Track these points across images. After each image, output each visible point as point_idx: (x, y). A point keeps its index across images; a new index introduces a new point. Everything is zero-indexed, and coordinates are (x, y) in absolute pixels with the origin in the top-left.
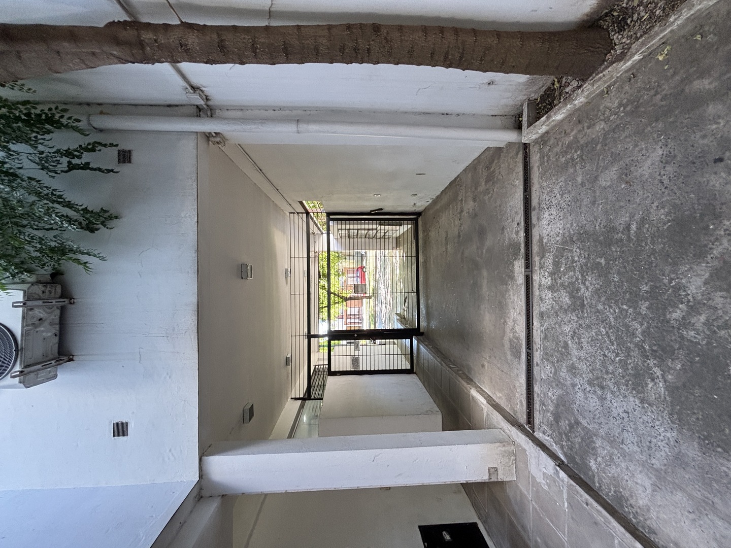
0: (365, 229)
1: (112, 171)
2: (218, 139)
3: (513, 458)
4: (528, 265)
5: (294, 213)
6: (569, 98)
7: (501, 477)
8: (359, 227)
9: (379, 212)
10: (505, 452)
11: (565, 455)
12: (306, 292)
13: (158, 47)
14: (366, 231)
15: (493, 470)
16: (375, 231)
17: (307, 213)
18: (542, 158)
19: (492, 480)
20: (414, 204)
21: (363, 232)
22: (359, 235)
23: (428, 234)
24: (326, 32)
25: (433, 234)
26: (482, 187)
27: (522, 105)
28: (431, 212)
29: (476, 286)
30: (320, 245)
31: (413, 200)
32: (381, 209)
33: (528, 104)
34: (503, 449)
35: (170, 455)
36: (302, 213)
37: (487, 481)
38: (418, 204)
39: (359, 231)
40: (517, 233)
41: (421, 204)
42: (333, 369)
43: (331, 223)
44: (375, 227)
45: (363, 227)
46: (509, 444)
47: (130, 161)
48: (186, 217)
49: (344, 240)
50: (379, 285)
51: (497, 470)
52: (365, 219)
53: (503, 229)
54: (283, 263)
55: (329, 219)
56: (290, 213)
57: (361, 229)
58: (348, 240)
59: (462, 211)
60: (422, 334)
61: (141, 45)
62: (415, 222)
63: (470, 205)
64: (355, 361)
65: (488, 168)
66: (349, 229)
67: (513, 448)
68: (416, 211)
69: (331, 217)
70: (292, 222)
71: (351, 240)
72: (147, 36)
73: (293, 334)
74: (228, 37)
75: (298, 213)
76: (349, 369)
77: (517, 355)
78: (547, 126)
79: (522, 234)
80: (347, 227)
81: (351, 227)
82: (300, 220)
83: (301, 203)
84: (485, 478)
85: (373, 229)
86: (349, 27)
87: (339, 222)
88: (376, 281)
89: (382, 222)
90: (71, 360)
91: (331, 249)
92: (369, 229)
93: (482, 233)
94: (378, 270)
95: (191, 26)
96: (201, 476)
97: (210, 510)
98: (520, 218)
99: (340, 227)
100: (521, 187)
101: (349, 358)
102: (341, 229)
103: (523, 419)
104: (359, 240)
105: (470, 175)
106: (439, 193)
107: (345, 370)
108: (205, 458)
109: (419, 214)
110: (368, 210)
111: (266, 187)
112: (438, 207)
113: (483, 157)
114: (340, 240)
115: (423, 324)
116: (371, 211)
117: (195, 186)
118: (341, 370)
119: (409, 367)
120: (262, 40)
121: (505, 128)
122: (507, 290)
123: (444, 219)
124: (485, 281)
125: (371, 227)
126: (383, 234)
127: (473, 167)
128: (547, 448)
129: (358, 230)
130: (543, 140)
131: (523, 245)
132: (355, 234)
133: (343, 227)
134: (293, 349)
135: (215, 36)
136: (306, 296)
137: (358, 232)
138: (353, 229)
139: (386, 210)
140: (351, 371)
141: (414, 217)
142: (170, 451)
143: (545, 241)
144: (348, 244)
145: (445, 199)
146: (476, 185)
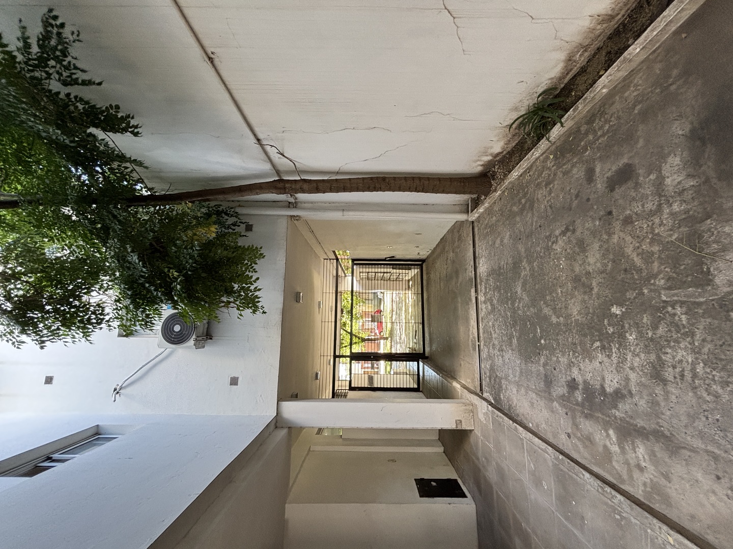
0: (381, 272)
1: (245, 236)
2: (297, 218)
3: (471, 414)
4: (476, 291)
5: (327, 259)
6: (483, 203)
7: (465, 426)
8: (376, 271)
9: (392, 259)
10: (466, 409)
11: (494, 399)
12: (333, 320)
13: (292, 189)
14: (382, 274)
15: (459, 422)
16: (388, 274)
17: (337, 259)
18: (478, 230)
19: (458, 429)
20: (418, 253)
21: (379, 274)
22: (376, 277)
23: (429, 276)
24: (362, 181)
25: (432, 276)
26: (456, 244)
27: (468, 200)
28: (431, 259)
29: (456, 309)
30: (346, 285)
31: (417, 250)
32: (394, 257)
33: (471, 200)
34: (464, 408)
35: (261, 399)
36: (333, 259)
37: (455, 429)
38: (421, 253)
39: (377, 274)
40: (471, 273)
41: (424, 253)
42: (353, 386)
43: (355, 267)
44: (388, 270)
45: (379, 270)
46: (469, 405)
47: (251, 230)
48: (279, 260)
49: (364, 282)
50: (395, 327)
51: (461, 422)
52: (381, 264)
53: (466, 269)
54: (318, 297)
55: (353, 264)
56: (324, 259)
57: (378, 272)
58: (367, 281)
59: (447, 259)
60: (427, 358)
61: (285, 188)
62: (421, 266)
63: (451, 255)
64: (371, 379)
65: (458, 232)
66: (369, 272)
67: (471, 407)
68: (421, 259)
69: (355, 262)
70: (325, 267)
71: (370, 281)
72: (287, 185)
73: (322, 355)
74: (320, 185)
75: (330, 259)
76: (366, 386)
77: (474, 349)
78: (478, 213)
79: (473, 273)
80: (367, 270)
81: (370, 270)
82: (331, 265)
83: (334, 252)
84: (454, 427)
85: (387, 273)
86: (372, 179)
87: (361, 266)
88: (392, 323)
89: (394, 266)
90: (211, 339)
91: (355, 289)
92: (384, 273)
93: (457, 273)
94: (394, 313)
95: (305, 180)
96: (277, 414)
97: (283, 433)
98: (472, 263)
99: (361, 270)
100: (472, 245)
101: (366, 375)
102: (363, 272)
103: (478, 390)
104: (376, 281)
105: (450, 235)
106: (435, 246)
107: (363, 386)
108: (280, 402)
109: (423, 261)
110: (383, 257)
111: (312, 242)
112: (435, 255)
113: (456, 225)
114: (361, 281)
115: (427, 349)
116: (386, 258)
117: (285, 243)
118: (360, 386)
119: (416, 386)
120: (334, 185)
121: (461, 212)
122: (469, 309)
123: (438, 264)
124: (460, 304)
125: (385, 270)
126: (395, 277)
127: (451, 231)
128: (487, 400)
129: (375, 273)
130: (478, 219)
131: (474, 279)
132: (373, 277)
133: (364, 270)
134: (322, 366)
135: (315, 185)
136: (333, 324)
137: (375, 275)
138: (372, 272)
139: (398, 257)
140: (367, 387)
141: (420, 263)
142: (261, 396)
143: (481, 275)
144: (367, 284)
145: (438, 250)
146: (453, 242)
